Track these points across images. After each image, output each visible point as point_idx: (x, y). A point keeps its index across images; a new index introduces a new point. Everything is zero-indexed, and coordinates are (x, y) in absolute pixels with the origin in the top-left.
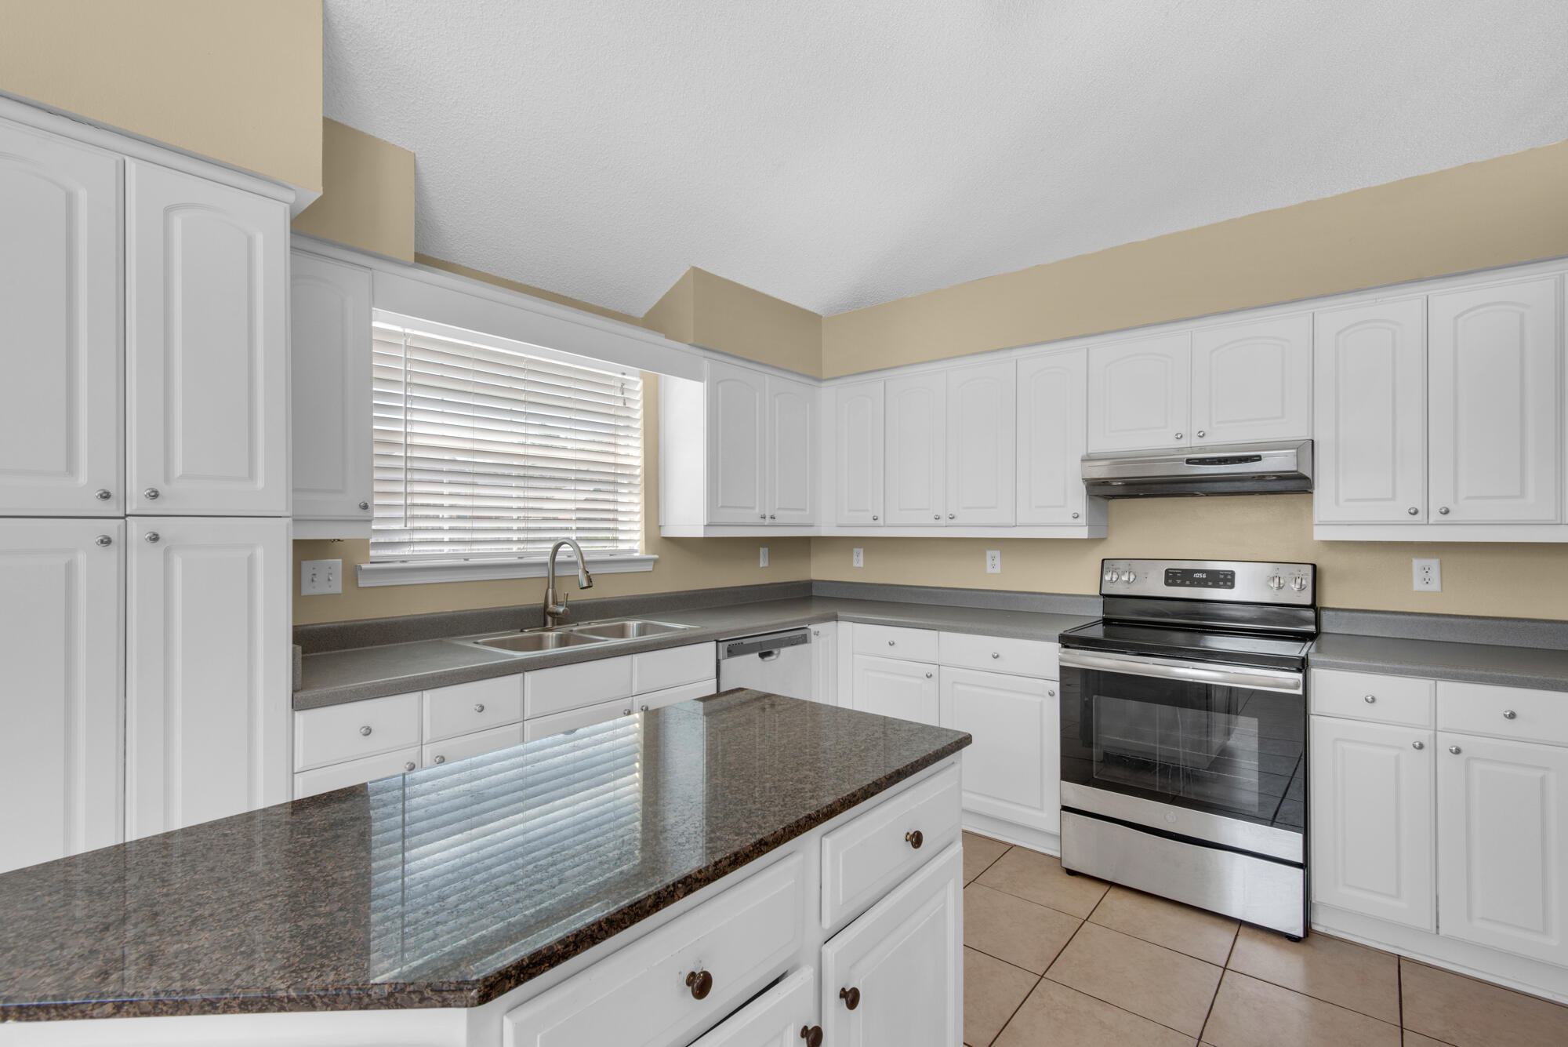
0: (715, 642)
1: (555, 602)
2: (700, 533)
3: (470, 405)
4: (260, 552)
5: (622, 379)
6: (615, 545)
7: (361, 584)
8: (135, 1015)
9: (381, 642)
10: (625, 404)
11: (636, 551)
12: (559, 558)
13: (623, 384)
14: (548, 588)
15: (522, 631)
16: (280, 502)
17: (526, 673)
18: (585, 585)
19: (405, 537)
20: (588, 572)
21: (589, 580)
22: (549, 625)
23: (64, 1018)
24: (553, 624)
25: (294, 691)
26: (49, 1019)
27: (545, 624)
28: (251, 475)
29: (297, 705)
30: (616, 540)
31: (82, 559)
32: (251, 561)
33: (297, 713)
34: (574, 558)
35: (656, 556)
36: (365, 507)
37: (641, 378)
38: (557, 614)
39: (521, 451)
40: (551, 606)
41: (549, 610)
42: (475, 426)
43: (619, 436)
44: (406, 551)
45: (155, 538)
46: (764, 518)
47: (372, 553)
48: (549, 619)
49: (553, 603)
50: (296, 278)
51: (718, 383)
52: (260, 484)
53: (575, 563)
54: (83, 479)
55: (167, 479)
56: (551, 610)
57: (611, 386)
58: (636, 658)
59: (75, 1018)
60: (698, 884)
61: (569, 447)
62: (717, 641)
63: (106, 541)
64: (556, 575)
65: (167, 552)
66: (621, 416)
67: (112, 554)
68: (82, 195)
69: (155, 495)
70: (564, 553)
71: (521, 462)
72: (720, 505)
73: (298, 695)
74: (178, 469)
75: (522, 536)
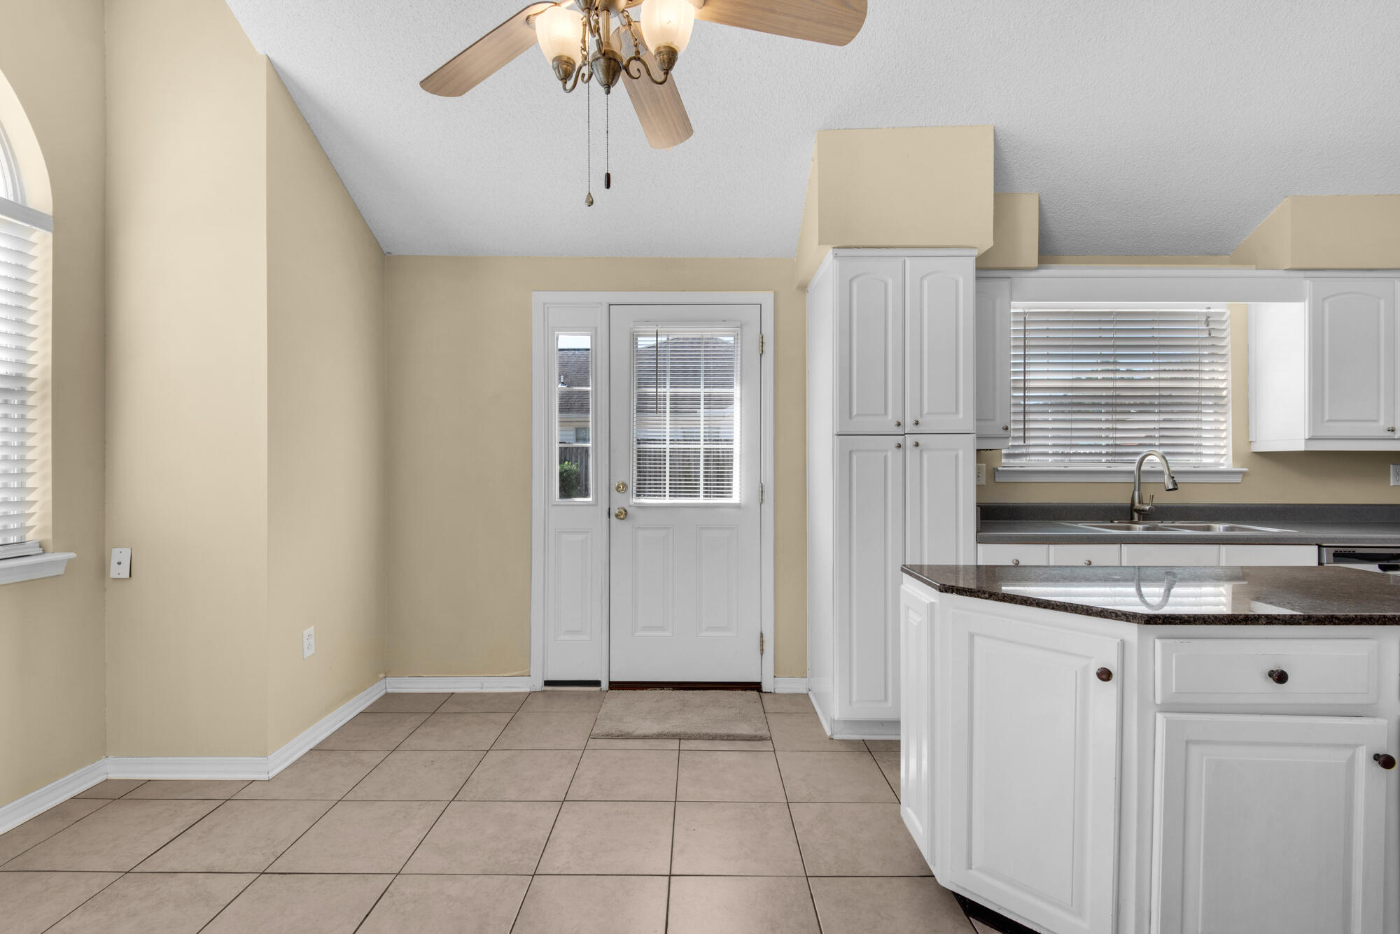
0: (1317, 546)
1: (1140, 502)
2: (1300, 446)
3: (1070, 354)
4: (961, 453)
5: (1206, 313)
6: (1199, 459)
7: (997, 480)
8: (996, 600)
9: (1010, 519)
10: (1210, 334)
11: (1223, 465)
12: (1143, 468)
13: (1208, 317)
14: (1135, 490)
15: (1112, 522)
16: (970, 425)
17: (1123, 545)
18: (1171, 487)
19: (1024, 451)
20: (1173, 477)
21: (1175, 483)
22: (1136, 520)
23: (971, 596)
24: (1139, 519)
25: (977, 532)
26: (967, 596)
27: (1132, 518)
28: (957, 412)
29: (979, 540)
30: (1200, 454)
31: (890, 454)
32: (957, 457)
33: (979, 544)
34: (1159, 468)
35: (1246, 469)
36: (1006, 429)
37: (1228, 309)
38: (1143, 510)
39: (1110, 384)
40: (1137, 504)
41: (1135, 508)
42: (1073, 370)
43: (1203, 363)
44: (1024, 460)
45: (917, 445)
46: (1393, 431)
47: (1004, 460)
48: (1136, 515)
49: (1139, 503)
50: (979, 293)
51: (1324, 299)
52: (961, 415)
53: (1162, 473)
54: (890, 417)
55: (921, 415)
56: (1138, 508)
57: (1195, 321)
58: (1223, 548)
59: (975, 597)
60: (1277, 622)
61: (1152, 378)
62: (1320, 546)
63: (899, 446)
64: (1142, 481)
65: (921, 451)
66: (1206, 346)
67: (900, 452)
68: (890, 282)
69: (917, 423)
70: (1151, 462)
71: (1110, 393)
72: (1327, 418)
73: (979, 534)
74: (925, 411)
75: (1111, 450)
